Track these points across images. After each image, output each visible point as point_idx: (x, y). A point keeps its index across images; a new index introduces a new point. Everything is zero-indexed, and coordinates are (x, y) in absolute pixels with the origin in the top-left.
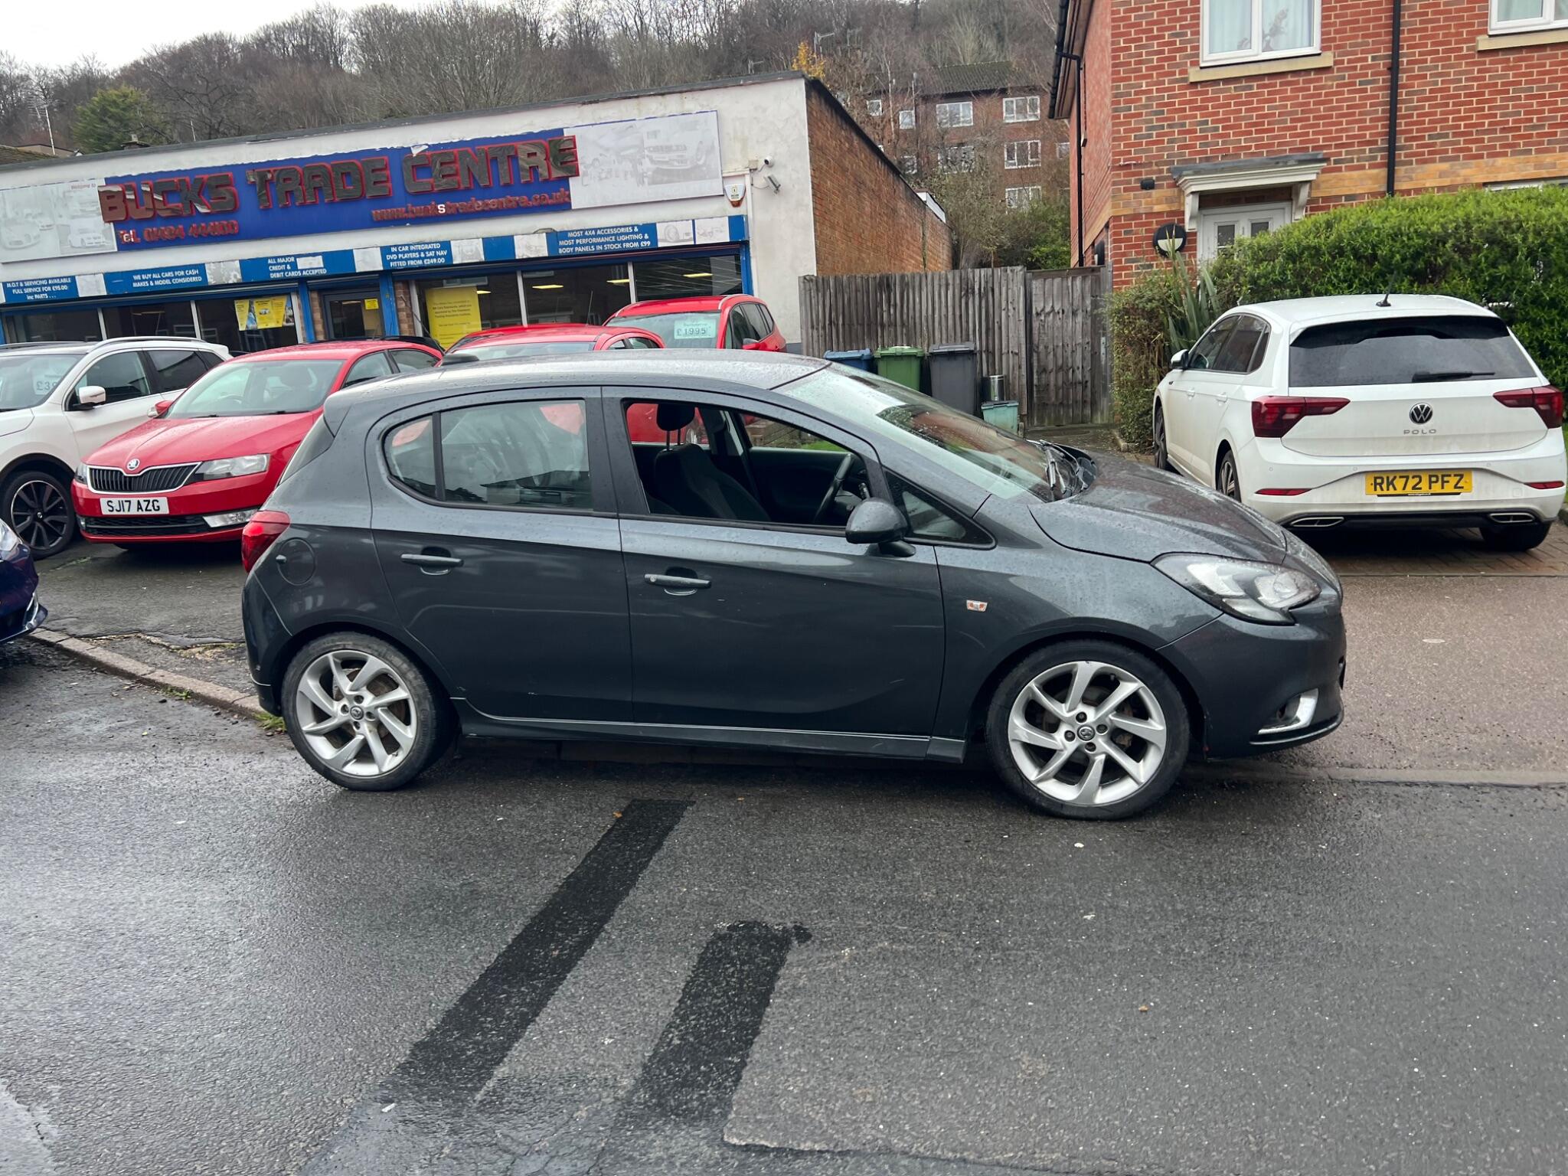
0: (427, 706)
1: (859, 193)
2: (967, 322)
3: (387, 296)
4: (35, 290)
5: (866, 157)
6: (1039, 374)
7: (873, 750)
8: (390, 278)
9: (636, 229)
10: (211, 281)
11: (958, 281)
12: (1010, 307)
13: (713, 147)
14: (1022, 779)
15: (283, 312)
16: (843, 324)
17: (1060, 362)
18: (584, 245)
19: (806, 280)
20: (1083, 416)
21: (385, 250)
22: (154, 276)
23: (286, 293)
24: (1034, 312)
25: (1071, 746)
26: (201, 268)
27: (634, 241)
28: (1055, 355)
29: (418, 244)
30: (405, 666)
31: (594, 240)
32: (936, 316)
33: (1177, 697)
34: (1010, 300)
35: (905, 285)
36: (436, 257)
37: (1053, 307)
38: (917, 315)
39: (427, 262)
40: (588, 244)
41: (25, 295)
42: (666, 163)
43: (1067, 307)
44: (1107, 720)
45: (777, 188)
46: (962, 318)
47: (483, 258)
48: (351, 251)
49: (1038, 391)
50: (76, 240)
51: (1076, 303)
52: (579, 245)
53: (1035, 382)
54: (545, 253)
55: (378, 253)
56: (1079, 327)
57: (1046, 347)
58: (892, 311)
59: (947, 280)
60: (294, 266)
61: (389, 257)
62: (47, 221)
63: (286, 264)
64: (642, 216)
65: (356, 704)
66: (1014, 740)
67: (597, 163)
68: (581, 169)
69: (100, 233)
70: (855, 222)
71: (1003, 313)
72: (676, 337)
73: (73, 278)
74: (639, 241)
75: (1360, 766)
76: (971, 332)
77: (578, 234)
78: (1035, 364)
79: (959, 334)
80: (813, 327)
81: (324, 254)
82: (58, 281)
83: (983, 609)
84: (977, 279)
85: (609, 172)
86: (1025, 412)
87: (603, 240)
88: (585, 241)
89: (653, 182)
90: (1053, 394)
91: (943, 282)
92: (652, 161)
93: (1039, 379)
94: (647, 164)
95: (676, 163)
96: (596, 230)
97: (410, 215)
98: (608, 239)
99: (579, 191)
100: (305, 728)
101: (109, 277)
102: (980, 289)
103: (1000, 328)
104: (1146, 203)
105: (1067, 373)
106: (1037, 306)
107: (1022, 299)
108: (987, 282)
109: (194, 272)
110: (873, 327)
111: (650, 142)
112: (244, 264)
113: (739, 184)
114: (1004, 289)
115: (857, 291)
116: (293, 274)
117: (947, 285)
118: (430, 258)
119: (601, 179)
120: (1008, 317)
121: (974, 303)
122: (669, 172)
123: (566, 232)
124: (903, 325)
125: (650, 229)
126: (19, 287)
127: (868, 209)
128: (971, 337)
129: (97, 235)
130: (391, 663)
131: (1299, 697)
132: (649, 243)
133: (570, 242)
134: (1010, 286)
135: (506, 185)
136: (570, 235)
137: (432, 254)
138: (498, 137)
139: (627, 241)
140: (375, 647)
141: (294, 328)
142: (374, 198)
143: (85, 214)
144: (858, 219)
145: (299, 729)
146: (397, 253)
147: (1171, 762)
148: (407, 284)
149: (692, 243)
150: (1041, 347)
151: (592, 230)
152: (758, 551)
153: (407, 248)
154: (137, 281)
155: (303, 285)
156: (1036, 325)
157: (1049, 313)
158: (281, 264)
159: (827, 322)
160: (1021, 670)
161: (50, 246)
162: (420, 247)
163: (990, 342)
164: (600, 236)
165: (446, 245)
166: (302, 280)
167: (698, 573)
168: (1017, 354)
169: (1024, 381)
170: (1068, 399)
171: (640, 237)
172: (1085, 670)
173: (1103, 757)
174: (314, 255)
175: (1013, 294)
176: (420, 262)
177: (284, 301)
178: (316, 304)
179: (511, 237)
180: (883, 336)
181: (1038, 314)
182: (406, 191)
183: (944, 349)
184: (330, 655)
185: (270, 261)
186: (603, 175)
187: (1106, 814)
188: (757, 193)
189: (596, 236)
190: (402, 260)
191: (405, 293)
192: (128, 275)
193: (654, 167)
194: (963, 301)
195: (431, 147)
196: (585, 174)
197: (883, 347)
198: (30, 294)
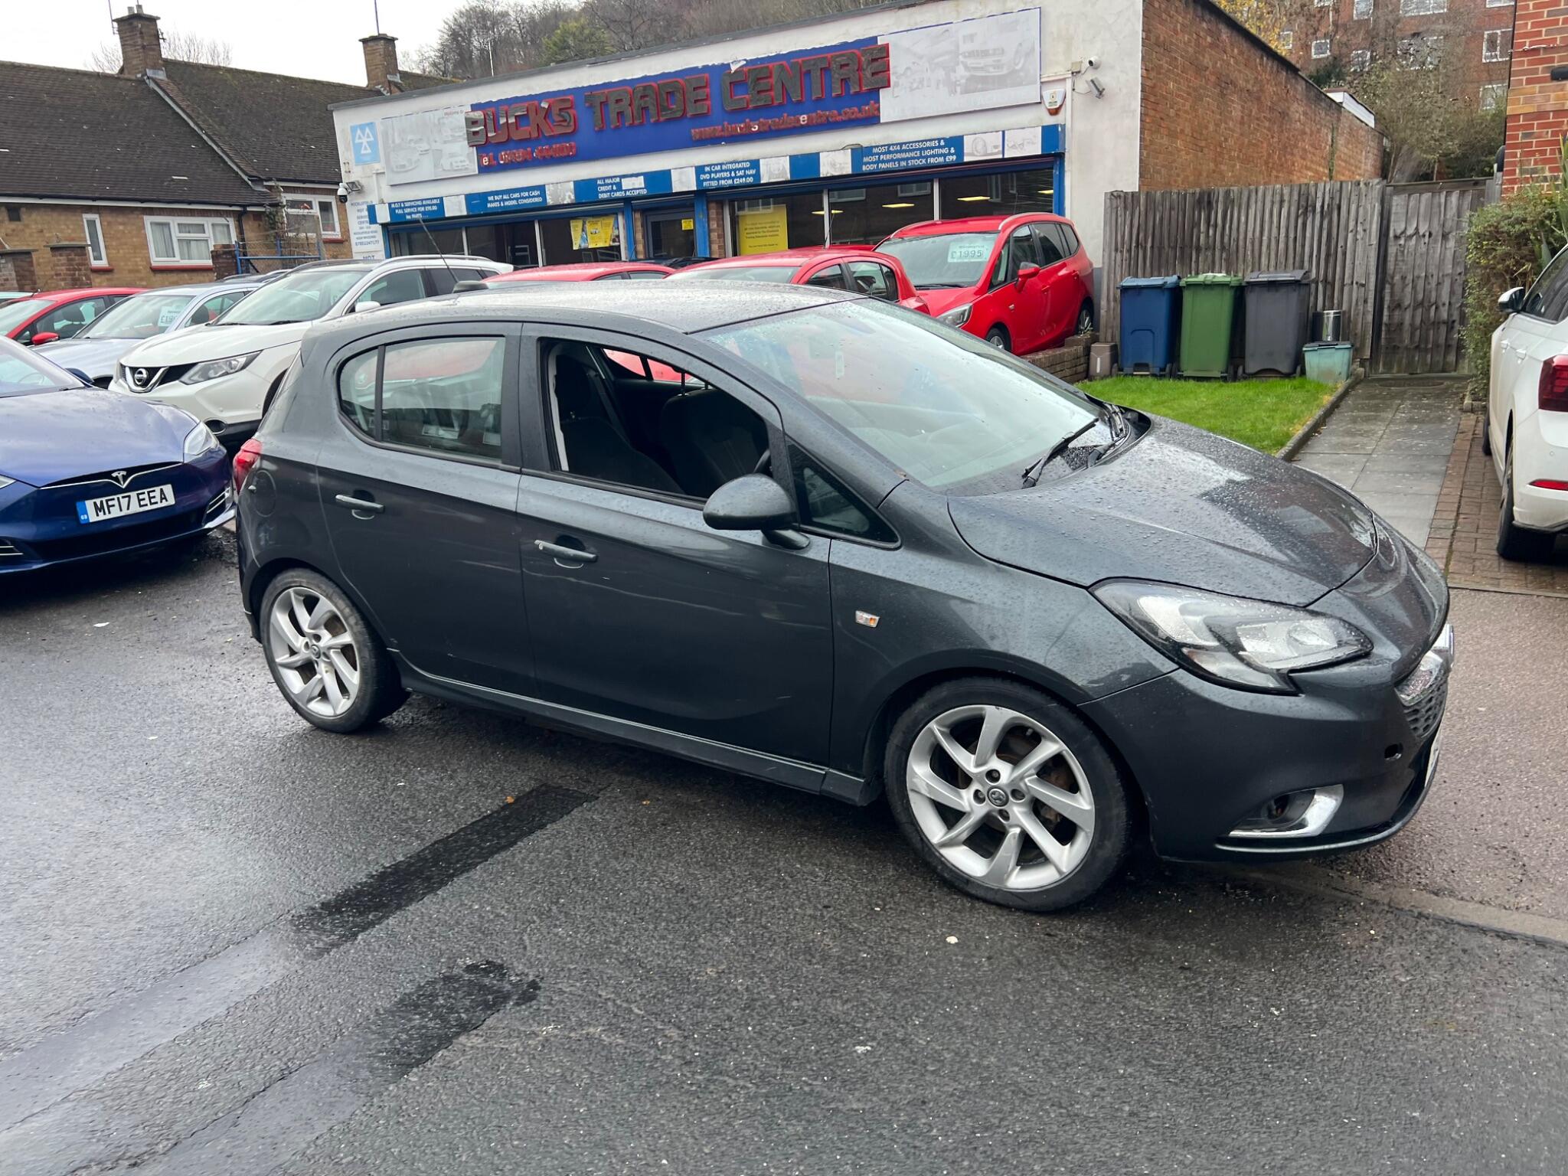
0: (367, 654)
1: (1222, 95)
2: (1303, 246)
3: (701, 216)
4: (412, 210)
5: (1241, 53)
6: (1391, 310)
7: (766, 773)
8: (703, 197)
9: (942, 143)
10: (550, 202)
11: (1296, 197)
12: (1360, 228)
13: (1033, 49)
14: (922, 839)
15: (610, 232)
16: (1152, 247)
17: (1420, 297)
18: (888, 161)
19: (1115, 197)
20: (1445, 363)
21: (700, 170)
22: (505, 197)
23: (614, 213)
24: (1391, 234)
25: (979, 811)
26: (542, 189)
27: (939, 156)
28: (1414, 288)
29: (731, 163)
30: (347, 611)
31: (899, 156)
32: (1265, 238)
33: (1110, 771)
34: (1360, 220)
35: (1229, 202)
36: (745, 176)
37: (1417, 229)
38: (1241, 237)
39: (737, 182)
40: (892, 160)
41: (404, 215)
42: (982, 69)
43: (1436, 229)
44: (1022, 785)
45: (1101, 93)
46: (1297, 241)
47: (788, 177)
48: (669, 171)
49: (1388, 331)
50: (446, 163)
51: (1449, 224)
52: (883, 162)
53: (1385, 319)
54: (848, 170)
55: (692, 172)
56: (1449, 255)
57: (1403, 278)
58: (1211, 232)
59: (1282, 195)
60: (619, 186)
61: (703, 177)
62: (424, 146)
63: (612, 184)
64: (950, 129)
65: (314, 642)
66: (913, 790)
67: (909, 73)
68: (893, 79)
69: (465, 157)
70: (1211, 127)
71: (1350, 235)
72: (950, 260)
73: (441, 199)
74: (944, 155)
75: (1452, 893)
76: (1306, 258)
77: (883, 150)
78: (1387, 298)
79: (1291, 260)
80: (1116, 250)
81: (645, 175)
82: (428, 202)
83: (873, 624)
84: (1320, 194)
85: (921, 81)
86: (1367, 354)
87: (908, 155)
88: (889, 157)
89: (966, 91)
90: (1406, 336)
91: (1277, 198)
92: (967, 68)
93: (1390, 317)
94: (961, 71)
95: (991, 69)
96: (901, 144)
97: (726, 134)
98: (912, 154)
99: (889, 104)
100: (278, 660)
101: (469, 198)
102: (1322, 206)
103: (1344, 254)
104: (1558, 98)
105: (1428, 310)
106: (1396, 227)
107: (1376, 218)
108: (1332, 198)
109: (537, 193)
110: (1187, 251)
111: (965, 47)
112: (578, 185)
113: (1058, 89)
114: (1353, 207)
115: (1171, 208)
116: (618, 194)
117: (1282, 201)
118: (741, 177)
119: (912, 90)
120: (1356, 240)
121: (1314, 223)
122: (984, 80)
123: (872, 147)
124: (1223, 248)
125: (957, 142)
126: (401, 208)
127: (1236, 113)
128: (1306, 264)
129: (462, 158)
130: (336, 605)
131: (1313, 793)
132: (955, 157)
133: (874, 158)
134: (1363, 203)
135: (818, 99)
136: (875, 150)
137: (741, 173)
138: (814, 49)
139: (931, 156)
140: (324, 587)
141: (618, 248)
142: (695, 116)
143: (454, 140)
144: (1217, 125)
145: (274, 661)
146: (710, 173)
147: (1100, 853)
148: (721, 204)
149: (1000, 156)
150: (1397, 278)
151: (897, 144)
152: (644, 525)
153: (719, 168)
154: (491, 202)
155: (627, 205)
156: (1392, 250)
157: (1411, 237)
158: (608, 185)
159: (1134, 245)
160: (920, 706)
161: (426, 171)
162: (731, 166)
163: (1330, 271)
164: (905, 151)
165: (755, 164)
166: (627, 200)
167: (585, 544)
168: (1363, 285)
169: (1370, 318)
170: (1427, 342)
171: (945, 151)
172: (996, 718)
173: (1017, 830)
174: (637, 175)
175: (1366, 212)
176: (730, 182)
177: (611, 221)
178: (639, 224)
179: (817, 154)
180: (1197, 261)
181: (1397, 237)
182: (723, 108)
183: (1264, 277)
184: (291, 590)
185: (599, 182)
186: (915, 85)
187: (1020, 903)
188: (1078, 99)
189: (901, 151)
190: (714, 179)
191: (717, 214)
192: (483, 196)
193: (967, 74)
194: (1300, 221)
195: (749, 62)
196: (897, 84)
197: (1197, 274)
198: (410, 214)
